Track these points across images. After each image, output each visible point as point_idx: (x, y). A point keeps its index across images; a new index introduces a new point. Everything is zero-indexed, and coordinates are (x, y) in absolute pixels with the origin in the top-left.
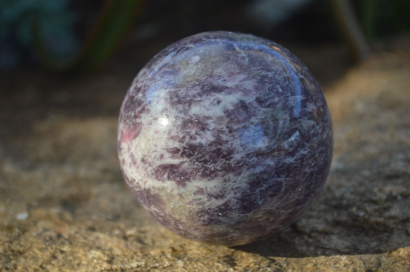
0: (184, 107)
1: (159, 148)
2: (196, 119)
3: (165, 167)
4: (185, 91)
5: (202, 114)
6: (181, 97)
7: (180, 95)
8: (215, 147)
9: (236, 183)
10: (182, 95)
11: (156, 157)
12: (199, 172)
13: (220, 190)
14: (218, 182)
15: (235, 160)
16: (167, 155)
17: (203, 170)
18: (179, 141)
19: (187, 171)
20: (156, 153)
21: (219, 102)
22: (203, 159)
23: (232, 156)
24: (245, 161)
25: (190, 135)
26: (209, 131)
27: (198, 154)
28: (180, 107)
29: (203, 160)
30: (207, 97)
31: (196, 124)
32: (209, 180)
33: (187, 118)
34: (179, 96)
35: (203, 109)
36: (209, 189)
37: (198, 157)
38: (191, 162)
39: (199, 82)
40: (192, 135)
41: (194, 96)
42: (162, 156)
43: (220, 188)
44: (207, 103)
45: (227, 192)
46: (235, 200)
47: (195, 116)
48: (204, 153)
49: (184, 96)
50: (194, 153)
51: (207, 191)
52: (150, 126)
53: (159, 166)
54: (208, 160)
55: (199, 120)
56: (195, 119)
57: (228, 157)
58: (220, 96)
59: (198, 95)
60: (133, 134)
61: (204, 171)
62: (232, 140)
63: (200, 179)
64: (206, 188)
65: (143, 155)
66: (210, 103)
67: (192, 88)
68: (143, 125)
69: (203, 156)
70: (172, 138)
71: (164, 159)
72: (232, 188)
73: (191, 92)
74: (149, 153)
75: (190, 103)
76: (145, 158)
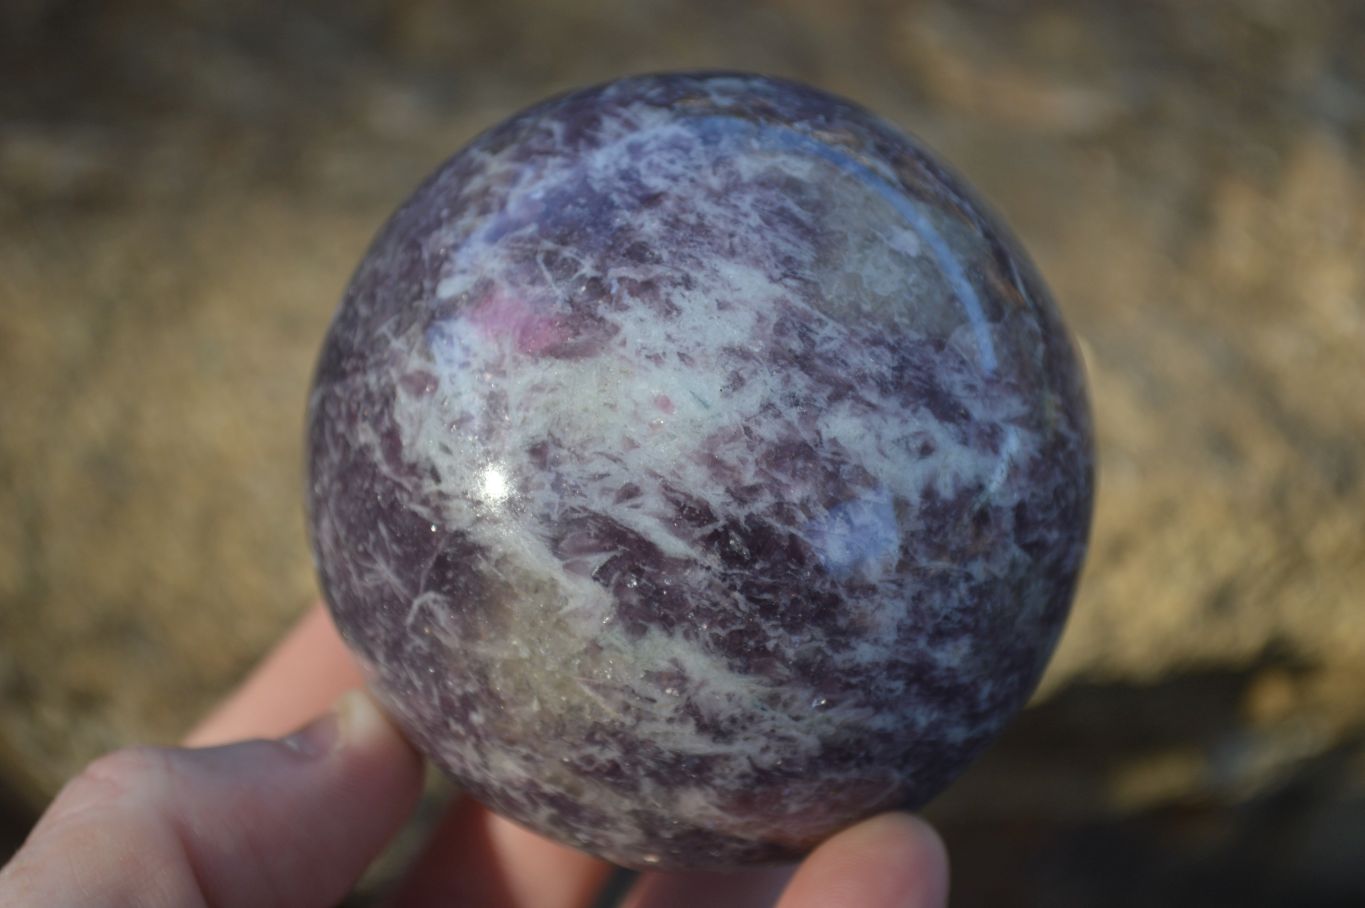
0: (813, 391)
1: (637, 460)
2: (832, 462)
3: (614, 534)
4: (841, 337)
5: (859, 455)
6: (818, 350)
7: (817, 339)
8: (828, 586)
9: (800, 724)
10: (826, 347)
11: (606, 479)
12: (724, 627)
13: (737, 716)
14: (752, 692)
15: (851, 660)
16: (653, 501)
17: (742, 627)
18: (728, 490)
19: (688, 596)
20: (614, 468)
21: (926, 450)
22: (767, 596)
23: (853, 642)
24: (872, 679)
25: (778, 495)
26: (848, 526)
27: (763, 572)
28: (801, 382)
29: (765, 600)
30: (901, 410)
31: (821, 478)
32: (731, 668)
33: (806, 435)
34: (813, 344)
35: (870, 439)
36: (704, 693)
37: (757, 582)
38: (724, 580)
39: (896, 338)
40: (788, 503)
41: (863, 378)
42: (630, 493)
43: (743, 709)
44: (892, 430)
45: (747, 734)
46: (745, 766)
47: (835, 449)
48: (784, 580)
49: (831, 355)
50: (755, 561)
51: (696, 694)
52: (651, 365)
53: (595, 516)
54: (782, 609)
55: (838, 470)
56: (829, 456)
57: (843, 640)
58: (940, 433)
59: (877, 382)
60: (552, 337)
61: (740, 631)
62: (887, 596)
63: (708, 646)
64: (703, 684)
65: (550, 434)
66: (900, 436)
67: (868, 344)
68: (617, 339)
69: (773, 589)
70: (715, 465)
71: (636, 507)
72: (773, 731)
73: (859, 357)
74: (583, 446)
75: (841, 392)
76: (552, 452)
